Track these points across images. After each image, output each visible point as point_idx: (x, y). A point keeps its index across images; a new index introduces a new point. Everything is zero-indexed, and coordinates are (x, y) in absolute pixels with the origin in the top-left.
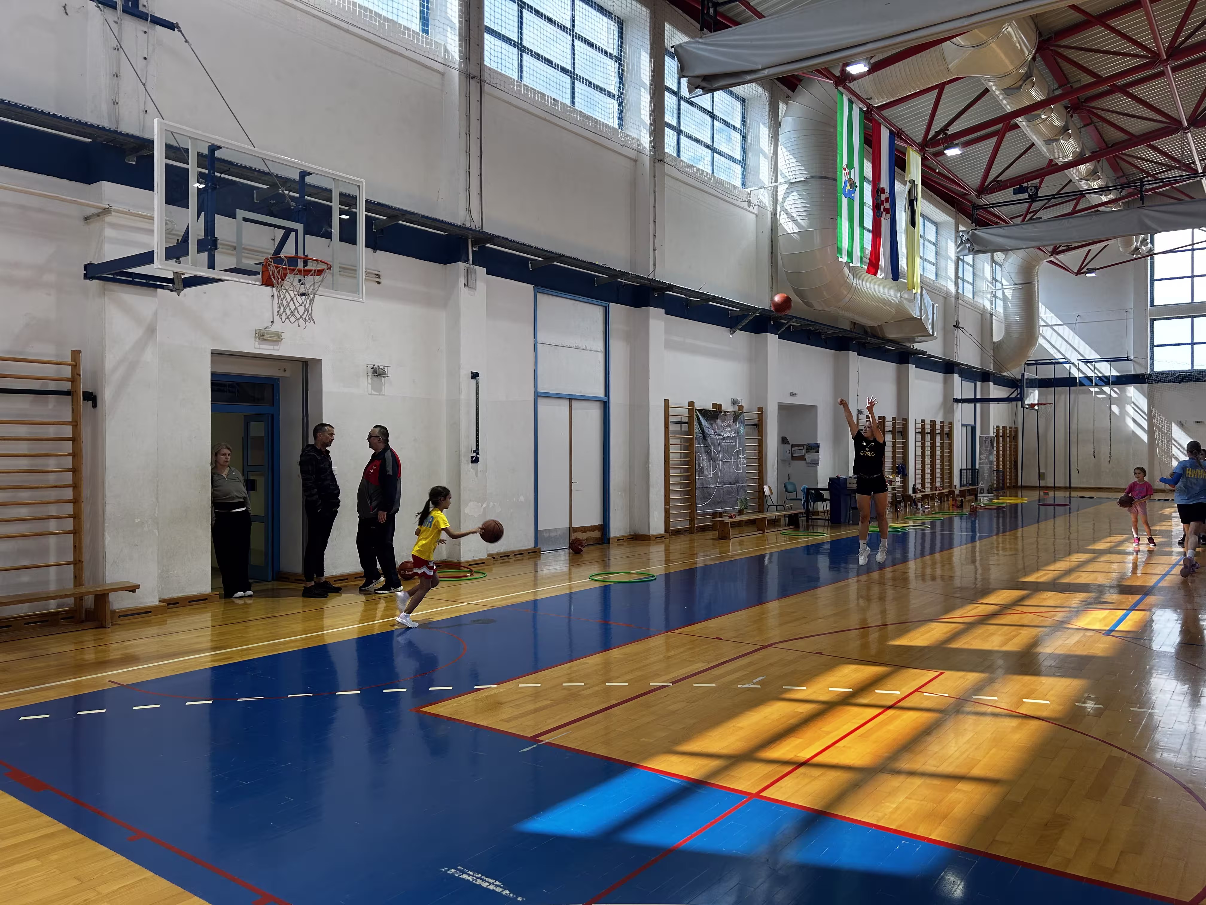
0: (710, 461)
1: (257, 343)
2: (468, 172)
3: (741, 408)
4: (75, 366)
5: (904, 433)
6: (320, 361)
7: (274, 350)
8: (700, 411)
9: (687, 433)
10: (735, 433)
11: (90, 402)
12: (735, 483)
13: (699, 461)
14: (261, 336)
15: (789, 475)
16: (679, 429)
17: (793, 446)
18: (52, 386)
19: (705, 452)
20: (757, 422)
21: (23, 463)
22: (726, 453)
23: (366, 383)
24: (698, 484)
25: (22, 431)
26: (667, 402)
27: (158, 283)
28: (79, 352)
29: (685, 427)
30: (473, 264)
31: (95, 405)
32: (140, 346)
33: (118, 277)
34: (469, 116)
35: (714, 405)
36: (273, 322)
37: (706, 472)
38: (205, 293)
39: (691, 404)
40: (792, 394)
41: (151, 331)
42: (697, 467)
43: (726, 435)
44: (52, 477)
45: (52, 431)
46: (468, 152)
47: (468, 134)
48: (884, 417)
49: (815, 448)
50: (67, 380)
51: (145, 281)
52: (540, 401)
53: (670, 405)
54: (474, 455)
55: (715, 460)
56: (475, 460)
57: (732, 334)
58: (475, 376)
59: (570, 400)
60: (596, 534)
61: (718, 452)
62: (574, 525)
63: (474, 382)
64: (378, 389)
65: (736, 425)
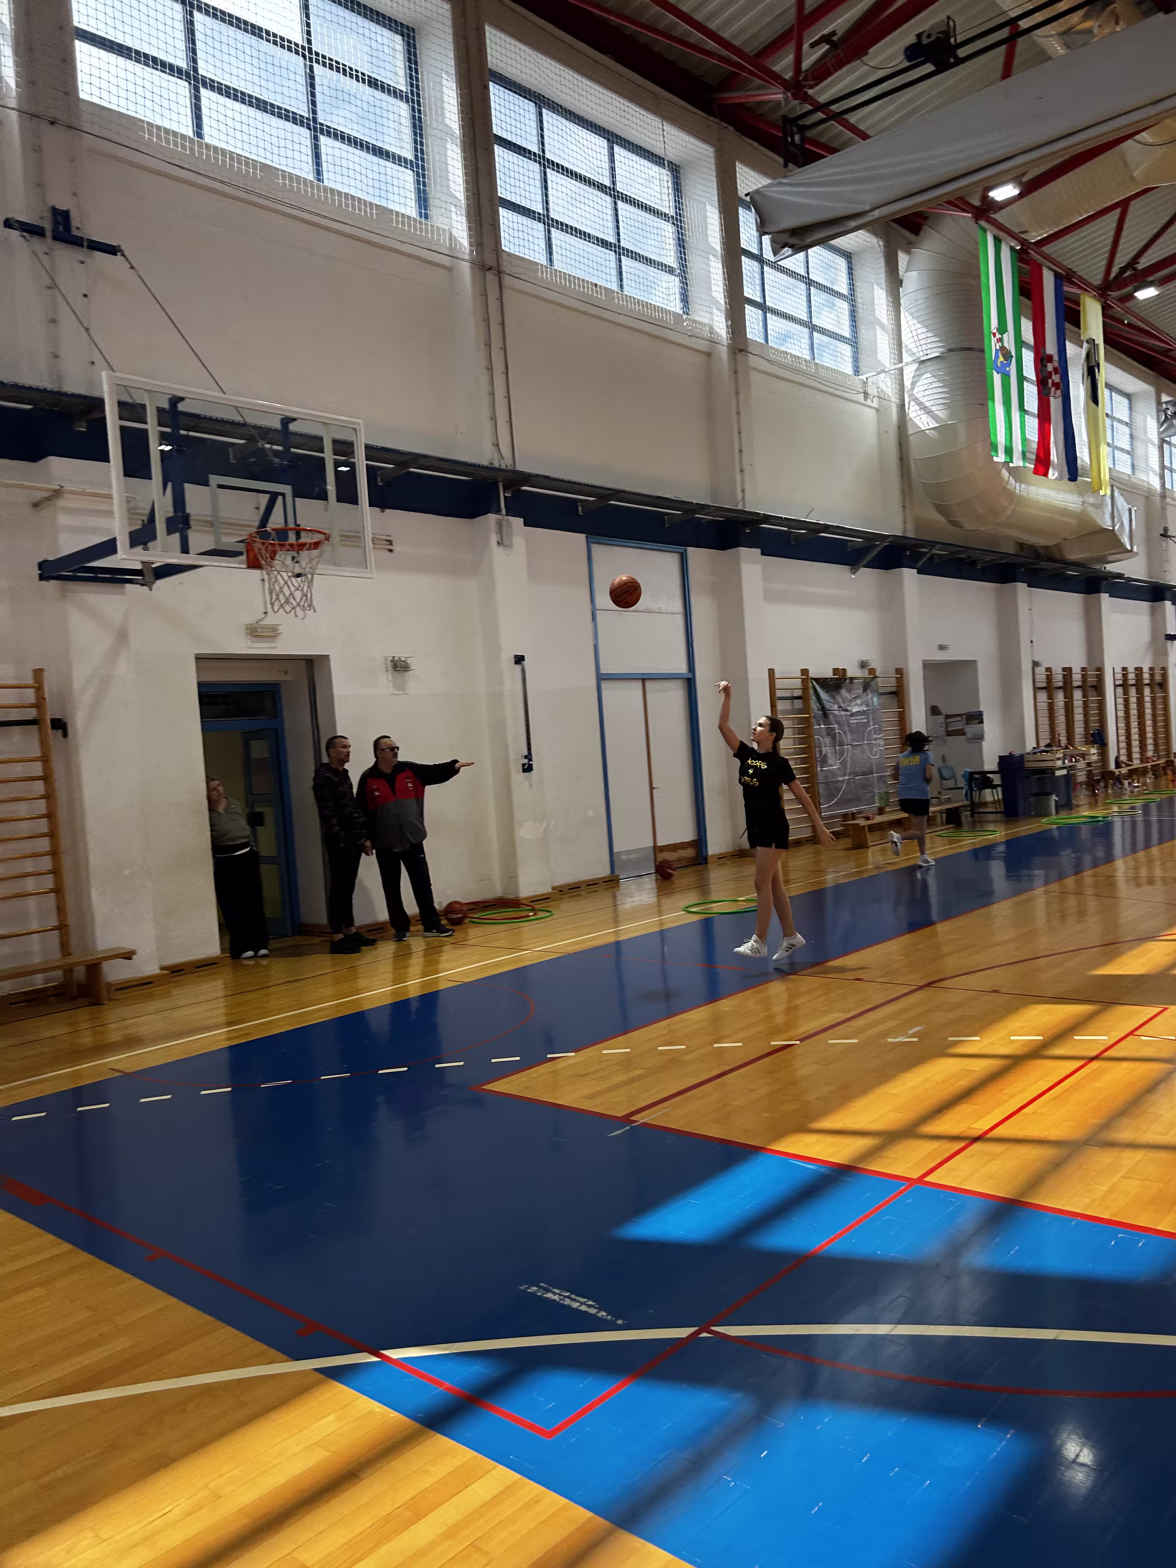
0: (835, 747)
1: (249, 641)
2: (493, 397)
3: (872, 671)
4: (39, 688)
5: (1099, 687)
6: (326, 658)
7: (271, 648)
8: (816, 680)
9: (801, 711)
10: (867, 706)
11: (60, 731)
12: (872, 773)
13: (820, 747)
14: (254, 632)
15: (943, 756)
16: (791, 707)
17: (947, 717)
18: (15, 715)
19: (828, 734)
20: (894, 689)
22: (856, 733)
23: (385, 680)
24: (821, 778)
26: (771, 672)
27: (126, 577)
28: (42, 670)
29: (798, 704)
30: (507, 515)
31: (65, 735)
32: (112, 657)
33: (79, 574)
34: (487, 324)
35: (836, 671)
36: (266, 613)
37: (830, 761)
38: (181, 584)
39: (805, 672)
40: (942, 648)
41: (122, 637)
42: (818, 755)
43: (854, 710)
44: (25, 825)
45: (19, 770)
46: (490, 369)
47: (489, 348)
48: (1070, 669)
49: (977, 717)
50: (31, 706)
51: (110, 576)
52: (604, 685)
53: (777, 676)
54: (526, 761)
55: (841, 744)
56: (527, 768)
57: (854, 573)
58: (519, 660)
59: (643, 680)
60: (690, 853)
61: (845, 733)
62: (660, 843)
63: (518, 668)
64: (401, 687)
65: (867, 695)
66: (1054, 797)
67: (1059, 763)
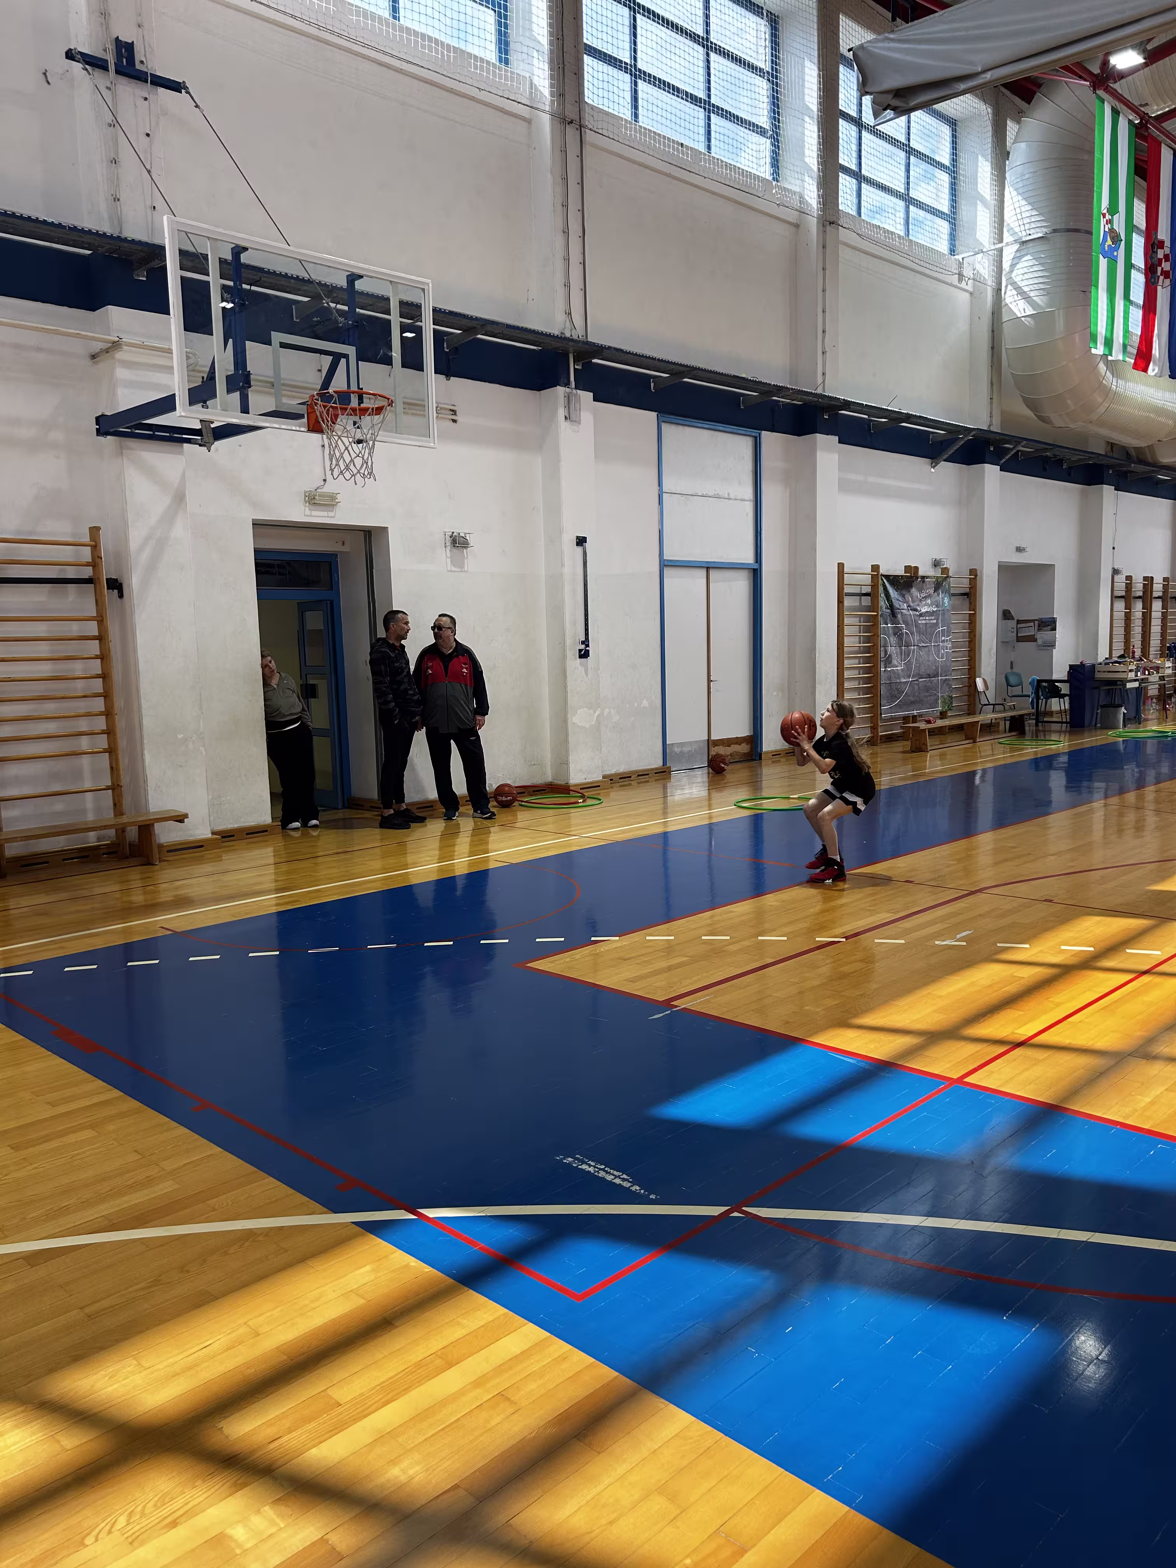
0: (900, 647)
1: (307, 508)
2: (567, 259)
3: (945, 571)
4: (95, 547)
6: (384, 530)
7: (328, 517)
8: (887, 577)
9: (869, 609)
10: (937, 606)
11: (116, 591)
12: (936, 675)
13: (885, 646)
14: (312, 499)
15: (1012, 663)
16: (857, 604)
17: (1019, 622)
18: (71, 573)
19: (895, 634)
20: (967, 590)
21: (45, 669)
22: (924, 635)
23: (444, 555)
24: (884, 679)
25: (41, 629)
26: (841, 566)
27: (184, 436)
28: (98, 529)
29: (866, 601)
30: (576, 388)
31: (121, 596)
32: (169, 518)
33: (137, 431)
34: (565, 179)
35: (908, 568)
36: (325, 480)
37: (895, 662)
38: (240, 446)
39: (875, 568)
40: (1019, 550)
41: (180, 498)
42: (883, 655)
43: (923, 610)
44: (80, 684)
45: (75, 628)
46: (566, 232)
47: (565, 206)
48: (1152, 578)
49: (1050, 624)
50: (87, 564)
51: (168, 434)
52: (667, 571)
53: (846, 570)
54: (583, 647)
55: (908, 645)
56: (584, 654)
57: (934, 467)
58: (581, 541)
59: (708, 569)
60: (744, 748)
61: (912, 634)
62: (714, 737)
63: (580, 549)
64: (459, 564)
65: (938, 595)
66: (1123, 710)
67: (1132, 675)
